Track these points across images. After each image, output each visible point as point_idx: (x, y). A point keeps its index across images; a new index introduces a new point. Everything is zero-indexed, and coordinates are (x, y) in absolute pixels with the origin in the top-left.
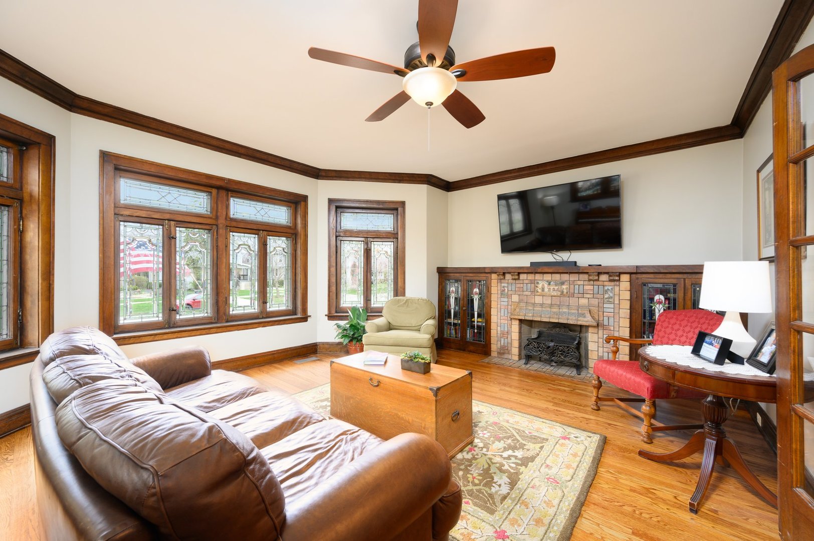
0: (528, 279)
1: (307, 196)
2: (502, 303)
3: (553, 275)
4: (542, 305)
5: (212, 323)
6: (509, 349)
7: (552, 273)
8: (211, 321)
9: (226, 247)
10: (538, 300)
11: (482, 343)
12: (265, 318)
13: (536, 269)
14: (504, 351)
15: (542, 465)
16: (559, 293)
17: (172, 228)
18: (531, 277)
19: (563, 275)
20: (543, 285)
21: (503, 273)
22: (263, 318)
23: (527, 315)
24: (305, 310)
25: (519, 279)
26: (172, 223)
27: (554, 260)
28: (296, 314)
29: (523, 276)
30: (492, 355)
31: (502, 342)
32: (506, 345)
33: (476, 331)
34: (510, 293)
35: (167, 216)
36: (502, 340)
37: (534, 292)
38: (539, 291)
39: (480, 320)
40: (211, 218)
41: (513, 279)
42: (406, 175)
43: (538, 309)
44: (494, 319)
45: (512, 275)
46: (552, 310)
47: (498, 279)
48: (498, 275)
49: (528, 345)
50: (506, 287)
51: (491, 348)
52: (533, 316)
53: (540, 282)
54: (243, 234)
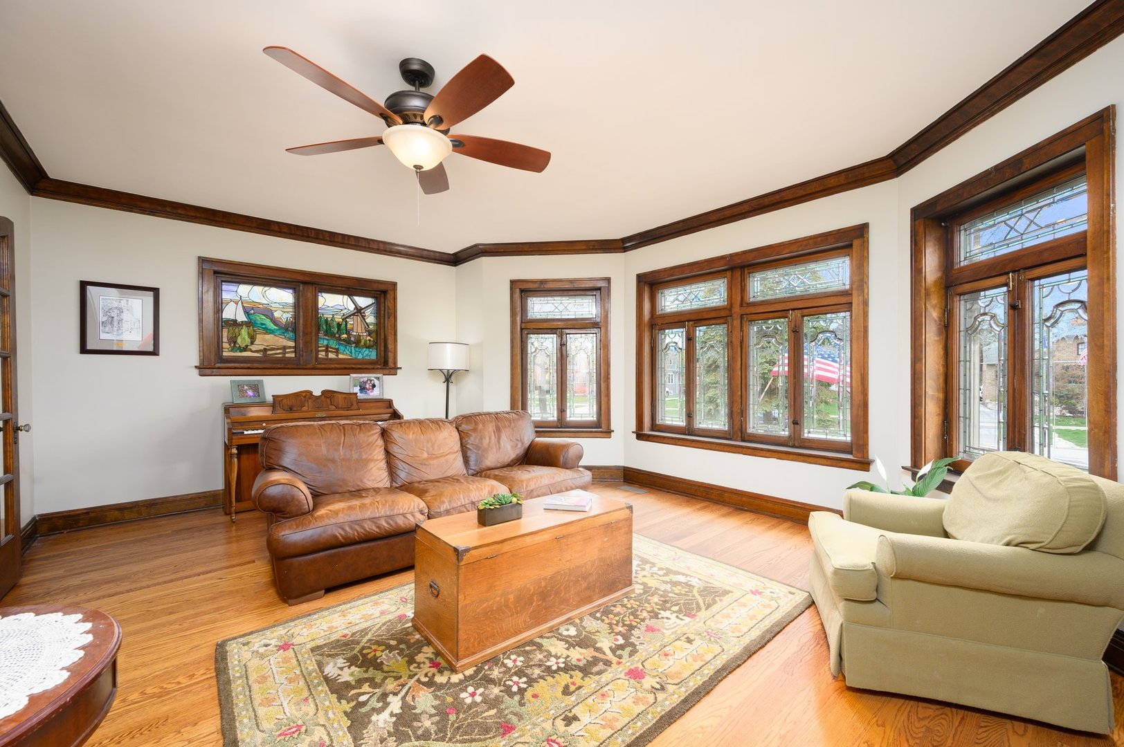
5: (725, 439)
8: (725, 436)
9: (742, 341)
12: (795, 448)
17: (690, 329)
22: (793, 446)
24: (862, 447)
26: (690, 323)
40: (724, 309)
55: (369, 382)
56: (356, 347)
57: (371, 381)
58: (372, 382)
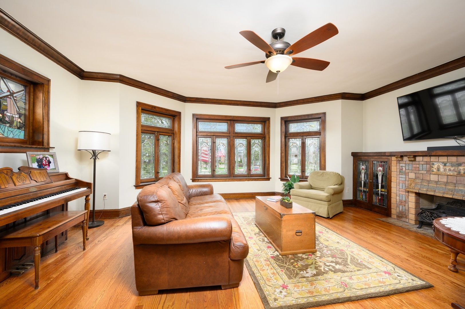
0: (424, 161)
1: (270, 118)
2: (401, 179)
3: (449, 157)
4: (437, 182)
5: (228, 177)
6: (407, 214)
7: (447, 156)
8: (227, 176)
9: (233, 145)
10: (433, 178)
11: (385, 207)
12: (250, 177)
13: (431, 152)
14: (402, 216)
15: (347, 276)
16: (456, 173)
17: (214, 139)
18: (426, 159)
19: (459, 158)
20: (439, 166)
21: (401, 156)
22: (249, 177)
23: (421, 189)
24: (268, 175)
25: (415, 160)
26: (214, 136)
27: (458, 145)
28: (265, 177)
29: (418, 159)
30: (392, 217)
31: (401, 208)
32: (404, 210)
33: (380, 198)
34: (407, 171)
35: (212, 134)
36: (401, 207)
37: (429, 171)
38: (435, 170)
39: (383, 190)
40: (227, 133)
41: (409, 161)
42: (326, 96)
43: (432, 185)
44: (394, 190)
45: (408, 158)
46: (447, 187)
47: (397, 161)
48: (396, 158)
49: (422, 213)
50: (403, 166)
51: (391, 212)
52: (427, 191)
53: (435, 163)
54: (240, 139)
55: (44, 159)
56: (10, 126)
57: (46, 158)
58: (48, 159)
